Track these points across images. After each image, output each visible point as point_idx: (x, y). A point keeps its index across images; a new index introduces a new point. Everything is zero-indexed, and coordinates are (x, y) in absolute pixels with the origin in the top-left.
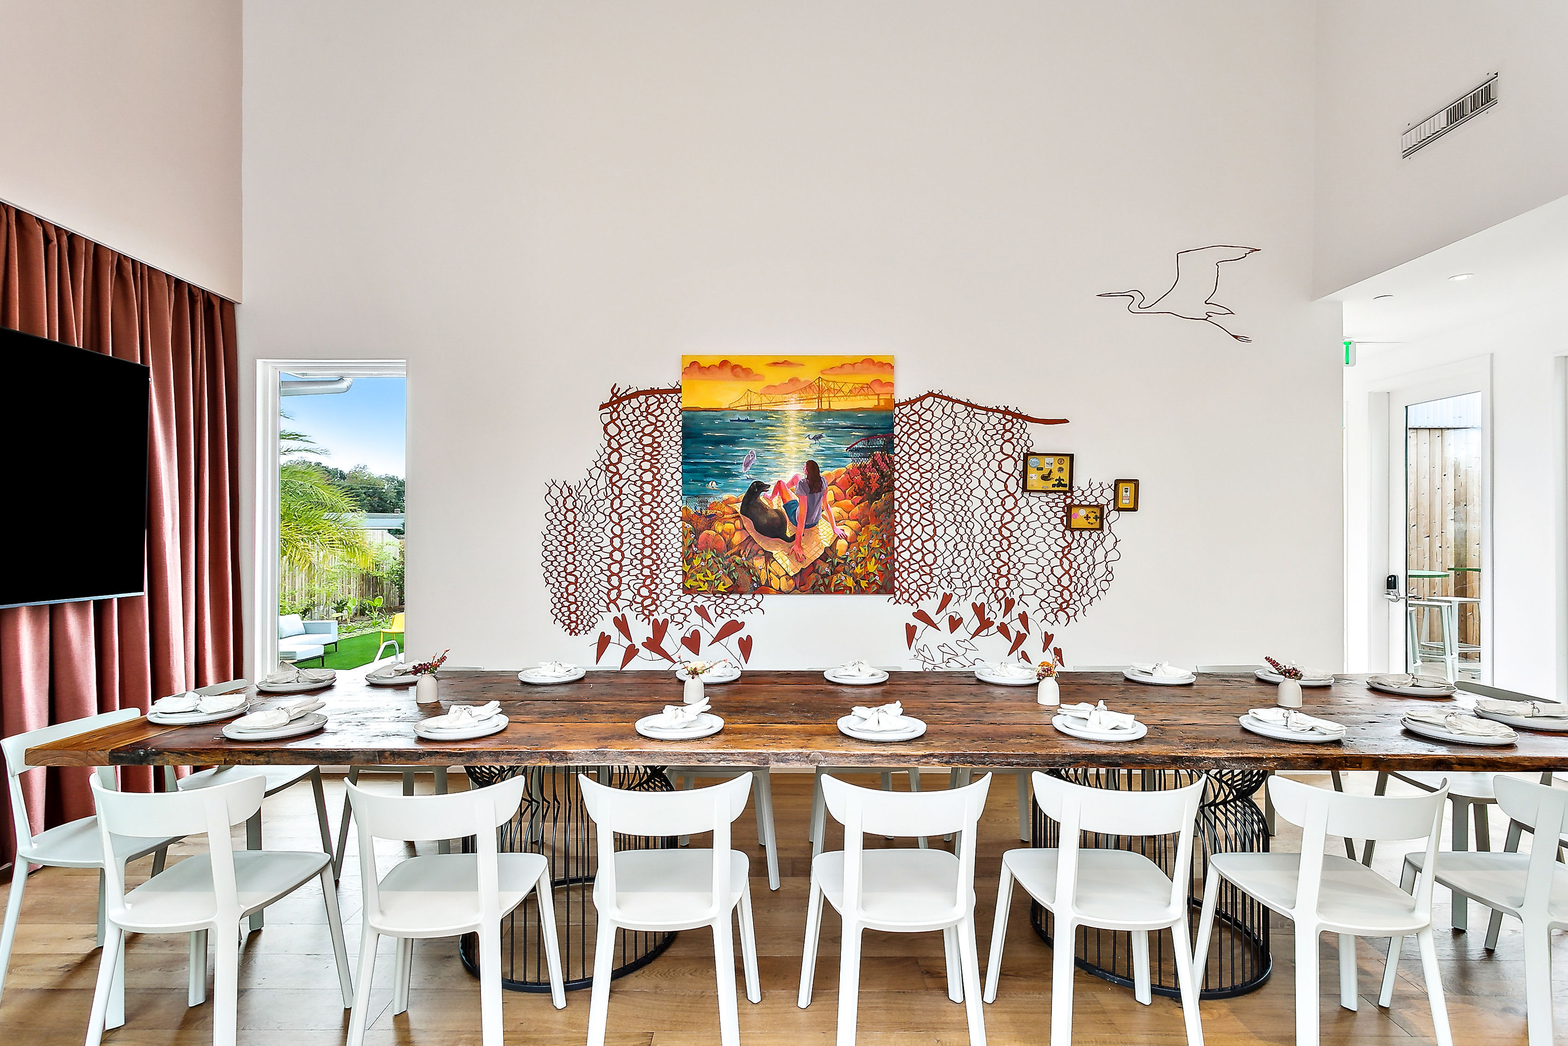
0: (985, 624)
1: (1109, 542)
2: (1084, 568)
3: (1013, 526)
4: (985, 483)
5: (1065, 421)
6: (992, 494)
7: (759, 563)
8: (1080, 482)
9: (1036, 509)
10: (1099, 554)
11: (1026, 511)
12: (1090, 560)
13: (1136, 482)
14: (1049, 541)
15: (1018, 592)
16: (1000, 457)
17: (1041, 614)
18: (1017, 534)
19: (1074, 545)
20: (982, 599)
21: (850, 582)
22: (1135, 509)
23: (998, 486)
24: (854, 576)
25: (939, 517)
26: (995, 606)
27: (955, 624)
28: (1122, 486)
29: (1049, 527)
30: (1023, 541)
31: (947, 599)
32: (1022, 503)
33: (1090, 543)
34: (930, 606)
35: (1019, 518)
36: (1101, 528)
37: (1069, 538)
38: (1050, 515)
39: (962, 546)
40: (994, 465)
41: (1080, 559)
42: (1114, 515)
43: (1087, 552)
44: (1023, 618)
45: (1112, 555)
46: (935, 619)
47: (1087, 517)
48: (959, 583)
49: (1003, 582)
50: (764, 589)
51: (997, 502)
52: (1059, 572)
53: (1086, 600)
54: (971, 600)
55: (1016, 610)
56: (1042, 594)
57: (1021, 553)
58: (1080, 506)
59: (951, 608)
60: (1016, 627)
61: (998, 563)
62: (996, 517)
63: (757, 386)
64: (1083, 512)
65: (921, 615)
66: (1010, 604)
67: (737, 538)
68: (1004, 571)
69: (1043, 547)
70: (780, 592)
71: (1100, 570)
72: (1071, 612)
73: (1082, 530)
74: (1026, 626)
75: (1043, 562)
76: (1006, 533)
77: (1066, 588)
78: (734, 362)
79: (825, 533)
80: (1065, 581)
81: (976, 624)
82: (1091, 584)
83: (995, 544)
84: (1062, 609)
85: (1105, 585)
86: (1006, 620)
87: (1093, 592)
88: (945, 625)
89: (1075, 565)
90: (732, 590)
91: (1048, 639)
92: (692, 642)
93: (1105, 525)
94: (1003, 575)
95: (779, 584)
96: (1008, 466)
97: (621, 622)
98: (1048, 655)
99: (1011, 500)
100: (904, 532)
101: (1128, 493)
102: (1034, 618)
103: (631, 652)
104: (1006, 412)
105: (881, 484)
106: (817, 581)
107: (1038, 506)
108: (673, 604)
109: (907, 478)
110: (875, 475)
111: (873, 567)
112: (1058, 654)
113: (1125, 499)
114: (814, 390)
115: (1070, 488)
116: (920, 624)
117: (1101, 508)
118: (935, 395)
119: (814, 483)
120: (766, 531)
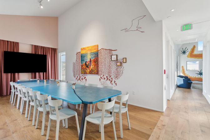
0: (108, 79)
1: (122, 68)
3: (111, 65)
5: (117, 50)
7: (86, 70)
8: (119, 59)
10: (121, 69)
11: (112, 63)
13: (126, 58)
18: (111, 67)
20: (107, 76)
22: (126, 62)
24: (94, 72)
27: (104, 79)
28: (124, 59)
29: (115, 65)
31: (104, 75)
34: (102, 76)
36: (121, 65)
37: (117, 67)
39: (105, 68)
41: (119, 70)
42: (123, 63)
44: (112, 78)
45: (123, 69)
48: (105, 73)
50: (87, 73)
52: (116, 72)
53: (119, 76)
55: (111, 77)
56: (114, 75)
57: (111, 69)
60: (111, 80)
62: (109, 64)
63: (86, 50)
64: (118, 63)
65: (101, 77)
66: (110, 76)
67: (85, 68)
69: (114, 68)
71: (121, 72)
72: (118, 78)
73: (119, 66)
75: (114, 71)
79: (92, 67)
80: (117, 73)
82: (120, 74)
83: (109, 68)
84: (116, 77)
85: (122, 74)
88: (103, 79)
90: (84, 74)
91: (115, 82)
92: (82, 79)
93: (122, 65)
94: (109, 72)
95: (88, 73)
96: (110, 57)
97: (77, 77)
98: (115, 84)
99: (110, 62)
100: (99, 67)
101: (125, 60)
102: (113, 78)
103: (78, 80)
104: (110, 50)
105: (96, 61)
106: (91, 73)
107: (114, 62)
108: (81, 75)
109: (99, 59)
110: (95, 59)
111: (96, 71)
112: (116, 84)
113: (125, 61)
114: (90, 50)
115: (117, 60)
116: (101, 79)
117: (121, 62)
118: (102, 49)
119: (91, 61)
120: (87, 67)
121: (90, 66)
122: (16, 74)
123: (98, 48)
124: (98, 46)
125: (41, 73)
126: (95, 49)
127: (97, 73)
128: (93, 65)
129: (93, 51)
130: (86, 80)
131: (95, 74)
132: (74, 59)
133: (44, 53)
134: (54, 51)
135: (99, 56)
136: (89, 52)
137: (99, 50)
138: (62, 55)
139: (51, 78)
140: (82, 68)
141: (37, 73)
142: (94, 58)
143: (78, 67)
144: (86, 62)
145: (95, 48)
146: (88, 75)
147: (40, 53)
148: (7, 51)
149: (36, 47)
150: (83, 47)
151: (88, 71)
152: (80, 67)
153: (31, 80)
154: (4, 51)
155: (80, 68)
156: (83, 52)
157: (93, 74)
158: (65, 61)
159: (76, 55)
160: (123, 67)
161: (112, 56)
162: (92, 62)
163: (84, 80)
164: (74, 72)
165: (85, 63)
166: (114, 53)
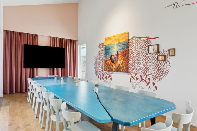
2: (162, 69)
3: (147, 60)
4: (143, 52)
5: (158, 37)
6: (144, 54)
7: (112, 67)
8: (161, 50)
9: (152, 57)
10: (165, 66)
11: (150, 57)
12: (163, 68)
13: (174, 49)
14: (154, 63)
15: (148, 74)
16: (145, 47)
17: (152, 79)
18: (148, 62)
19: (160, 64)
20: (142, 75)
21: (122, 70)
22: (174, 56)
23: (145, 53)
24: (122, 69)
25: (135, 59)
26: (144, 76)
28: (171, 50)
29: (154, 60)
30: (149, 63)
31: (136, 74)
32: (149, 56)
33: (163, 64)
34: (133, 75)
35: (148, 59)
36: (165, 60)
37: (158, 63)
38: (155, 58)
39: (139, 64)
40: (144, 49)
41: (161, 67)
42: (169, 57)
43: (162, 66)
44: (149, 79)
45: (168, 66)
46: (134, 78)
47: (162, 58)
48: (138, 71)
49: (145, 71)
50: (112, 71)
51: (145, 56)
53: (162, 76)
54: (140, 75)
55: (148, 77)
56: (153, 74)
57: (149, 66)
58: (161, 55)
59: (137, 76)
60: (148, 81)
61: (145, 68)
62: (144, 59)
63: (111, 40)
64: (161, 57)
65: (132, 77)
66: (147, 76)
67: (110, 63)
68: (146, 69)
69: (153, 65)
70: (114, 71)
71: (165, 70)
72: (159, 79)
73: (161, 61)
74: (150, 81)
75: (153, 68)
76: (146, 62)
77: (158, 74)
78: (109, 37)
79: (119, 62)
80: (158, 72)
81: (141, 79)
82: (163, 73)
83: (144, 64)
84: (157, 78)
85: (166, 73)
86: (146, 79)
87: (164, 75)
88: (136, 79)
89: (160, 69)
90: (109, 71)
91: (154, 84)
92: (106, 78)
93: (167, 60)
94: (145, 70)
95: (114, 70)
96: (147, 48)
97: (100, 74)
98: (154, 88)
99: (147, 55)
100: (130, 62)
101: (172, 52)
103: (101, 78)
104: (147, 38)
105: (126, 54)
106: (118, 70)
107: (152, 56)
108: (104, 72)
109: (130, 52)
110: (125, 52)
111: (125, 68)
112: (156, 87)
114: (118, 40)
115: (158, 52)
116: (132, 78)
117: (165, 56)
118: (134, 37)
119: (118, 54)
120: (113, 62)
121: (117, 61)
122: (35, 69)
123: (128, 37)
124: (128, 34)
125: (59, 68)
126: (124, 38)
127: (127, 71)
128: (120, 60)
129: (121, 41)
130: (111, 79)
131: (123, 72)
132: (96, 52)
133: (62, 46)
134: (74, 43)
135: (130, 47)
136: (116, 43)
137: (129, 39)
138: (82, 48)
139: (70, 75)
140: (106, 64)
141: (55, 69)
142: (122, 51)
143: (101, 62)
144: (112, 55)
145: (124, 36)
146: (114, 72)
147: (58, 46)
148: (27, 44)
149: (54, 39)
150: (107, 37)
151: (114, 67)
152: (104, 62)
153: (49, 76)
154: (24, 45)
155: (104, 64)
156: (108, 43)
157: (121, 72)
158: (85, 56)
159: (98, 47)
161: (150, 47)
162: (120, 56)
163: (109, 79)
164: (96, 68)
165: (110, 57)
166: (153, 42)
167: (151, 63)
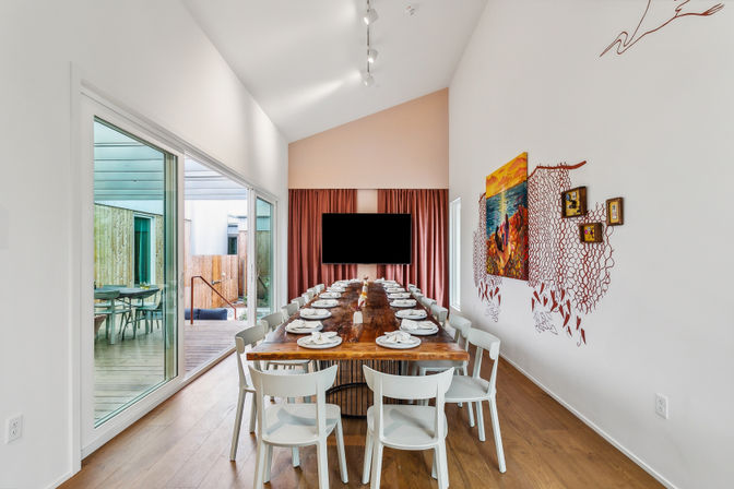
3: (564, 242)
5: (585, 163)
6: (556, 222)
7: (498, 262)
9: (572, 229)
10: (602, 261)
12: (597, 266)
18: (566, 247)
19: (590, 255)
20: (554, 289)
21: (515, 273)
22: (620, 224)
24: (515, 270)
26: (558, 294)
27: (545, 302)
30: (568, 252)
31: (543, 286)
33: (597, 253)
34: (538, 288)
37: (587, 249)
40: (557, 203)
41: (593, 265)
43: (596, 259)
45: (609, 261)
47: (592, 233)
48: (546, 277)
49: (561, 278)
51: (558, 226)
53: (596, 296)
54: (550, 288)
55: (566, 298)
56: (576, 288)
57: (567, 260)
61: (559, 266)
62: (558, 236)
64: (589, 229)
65: (536, 293)
68: (561, 271)
71: (602, 275)
74: (569, 309)
76: (562, 246)
77: (585, 286)
81: (552, 303)
82: (598, 284)
83: (558, 254)
84: (584, 302)
85: (605, 286)
86: (562, 304)
87: (599, 291)
88: (542, 301)
89: (590, 270)
91: (579, 321)
92: (491, 294)
93: (605, 238)
95: (502, 271)
98: (579, 333)
99: (563, 224)
100: (531, 247)
101: (616, 210)
102: (573, 304)
104: (561, 167)
105: (521, 223)
106: (508, 271)
108: (488, 278)
110: (519, 217)
111: (519, 266)
112: (583, 332)
113: (615, 218)
114: (507, 180)
116: (536, 300)
118: (538, 167)
119: (508, 224)
120: (500, 247)
121: (507, 244)
123: (526, 169)
124: (527, 160)
125: (398, 265)
126: (517, 174)
127: (525, 276)
129: (512, 184)
130: (500, 298)
131: (517, 278)
135: (530, 201)
136: (503, 190)
140: (489, 254)
142: (514, 213)
144: (498, 228)
145: (517, 169)
146: (503, 279)
151: (502, 264)
156: (491, 191)
157: (513, 276)
160: (608, 250)
162: (511, 227)
163: (495, 300)
165: (494, 232)
167: (573, 250)
